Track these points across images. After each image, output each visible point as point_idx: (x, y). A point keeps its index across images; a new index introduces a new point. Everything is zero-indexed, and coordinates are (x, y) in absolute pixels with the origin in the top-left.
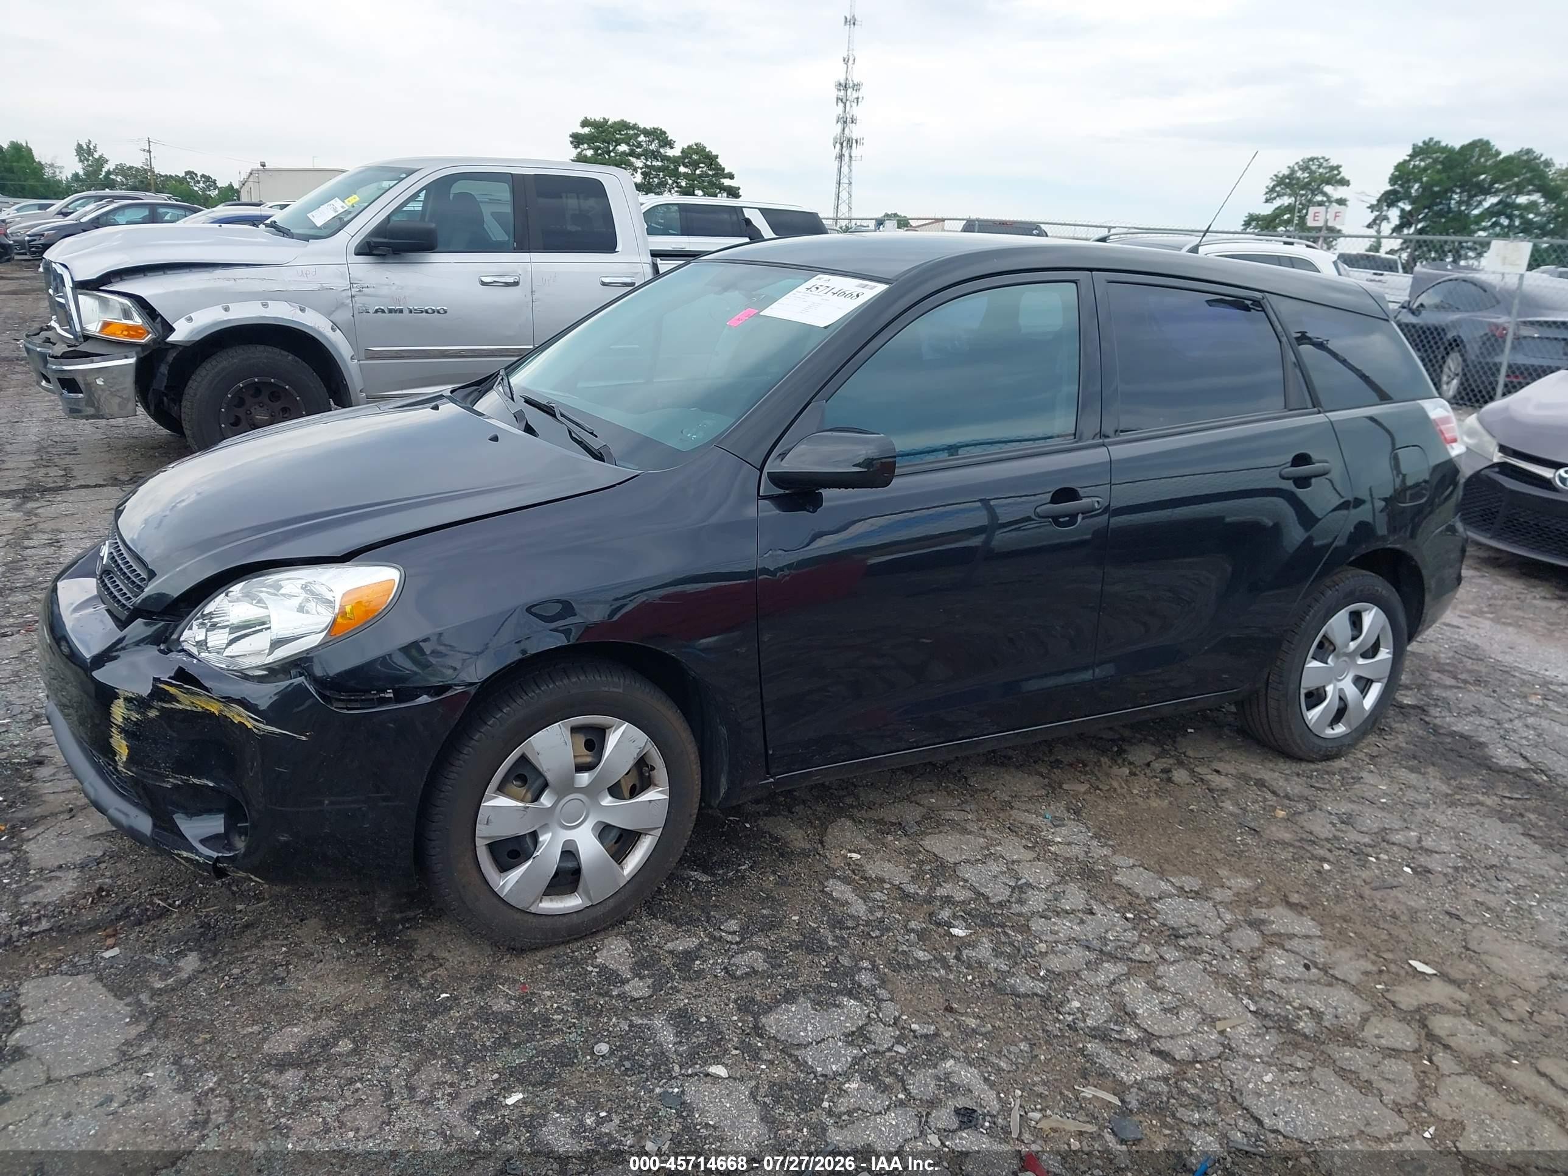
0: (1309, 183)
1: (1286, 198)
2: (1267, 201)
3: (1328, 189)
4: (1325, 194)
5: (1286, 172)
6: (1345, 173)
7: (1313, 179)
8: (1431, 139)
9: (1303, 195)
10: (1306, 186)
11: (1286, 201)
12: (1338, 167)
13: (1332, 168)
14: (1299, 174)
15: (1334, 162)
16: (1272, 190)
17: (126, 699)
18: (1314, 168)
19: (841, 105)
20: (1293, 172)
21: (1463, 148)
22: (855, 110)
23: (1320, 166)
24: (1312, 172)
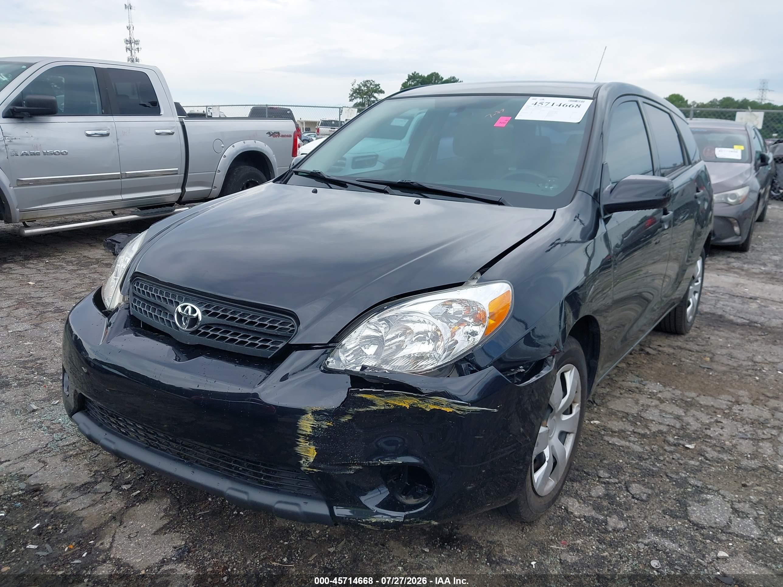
0: (367, 92)
1: (358, 99)
2: (350, 100)
3: (376, 95)
4: (375, 97)
5: (357, 87)
6: (382, 88)
7: (369, 90)
8: (415, 72)
9: (365, 98)
10: (366, 94)
11: (359, 100)
12: (379, 85)
13: (377, 85)
14: (363, 88)
15: (377, 83)
16: (352, 95)
17: (315, 413)
18: (368, 85)
19: (129, 52)
20: (360, 87)
21: (428, 76)
22: (138, 55)
23: (371, 84)
24: (368, 87)
